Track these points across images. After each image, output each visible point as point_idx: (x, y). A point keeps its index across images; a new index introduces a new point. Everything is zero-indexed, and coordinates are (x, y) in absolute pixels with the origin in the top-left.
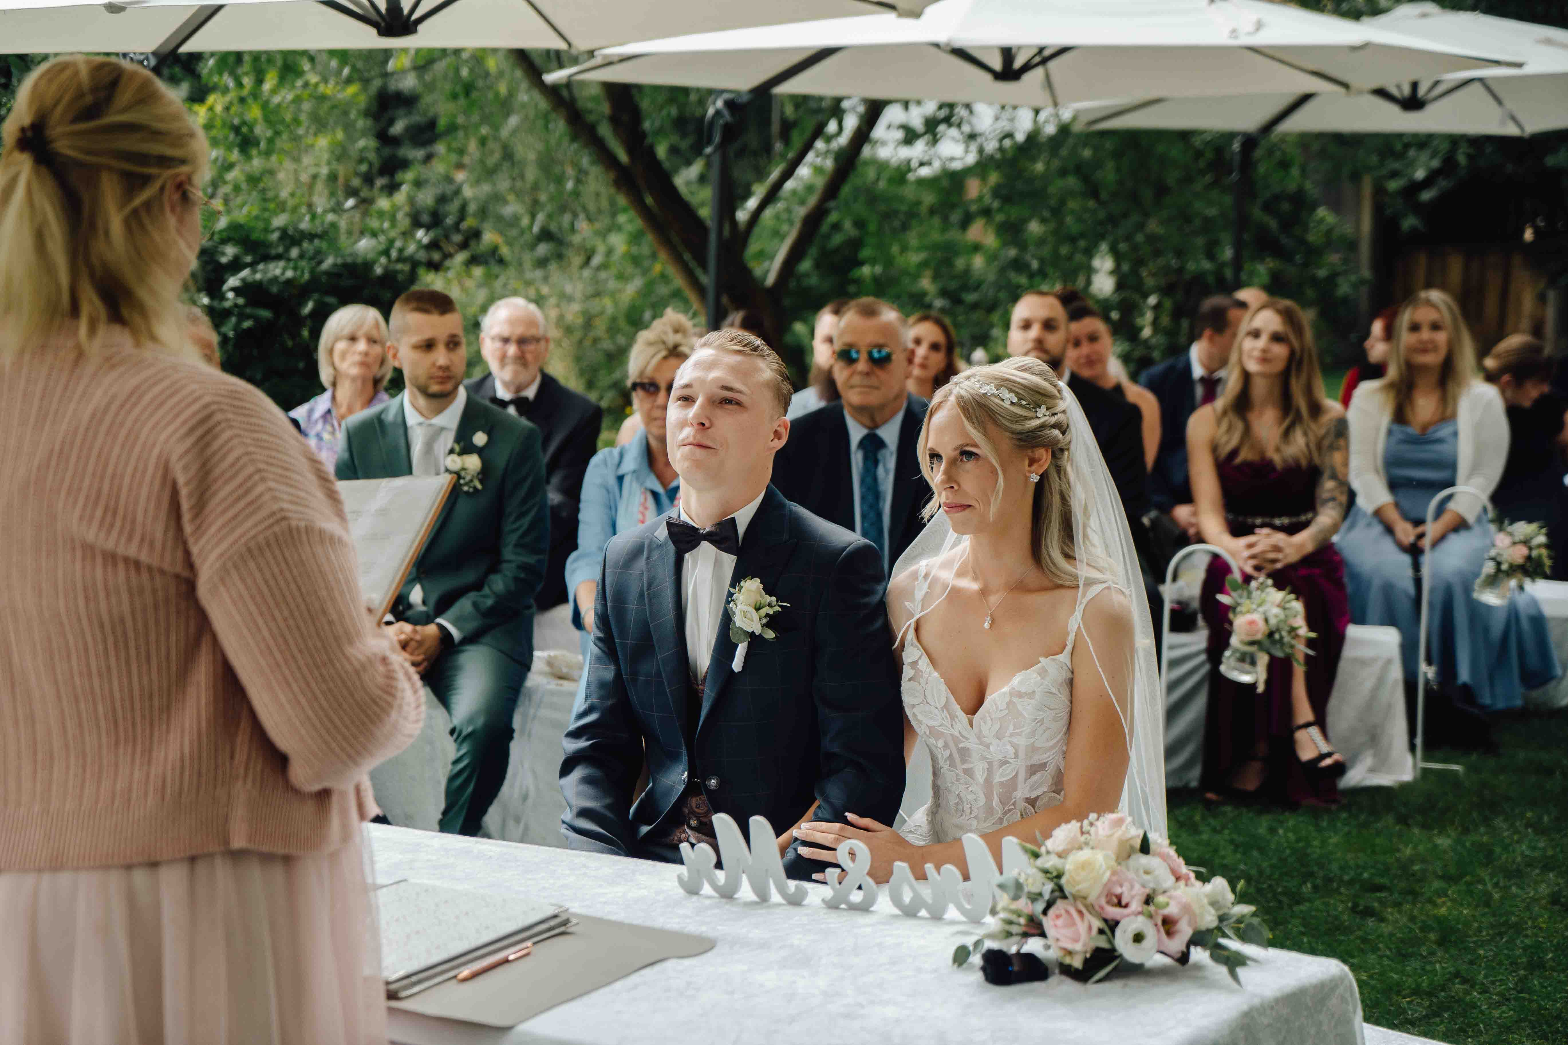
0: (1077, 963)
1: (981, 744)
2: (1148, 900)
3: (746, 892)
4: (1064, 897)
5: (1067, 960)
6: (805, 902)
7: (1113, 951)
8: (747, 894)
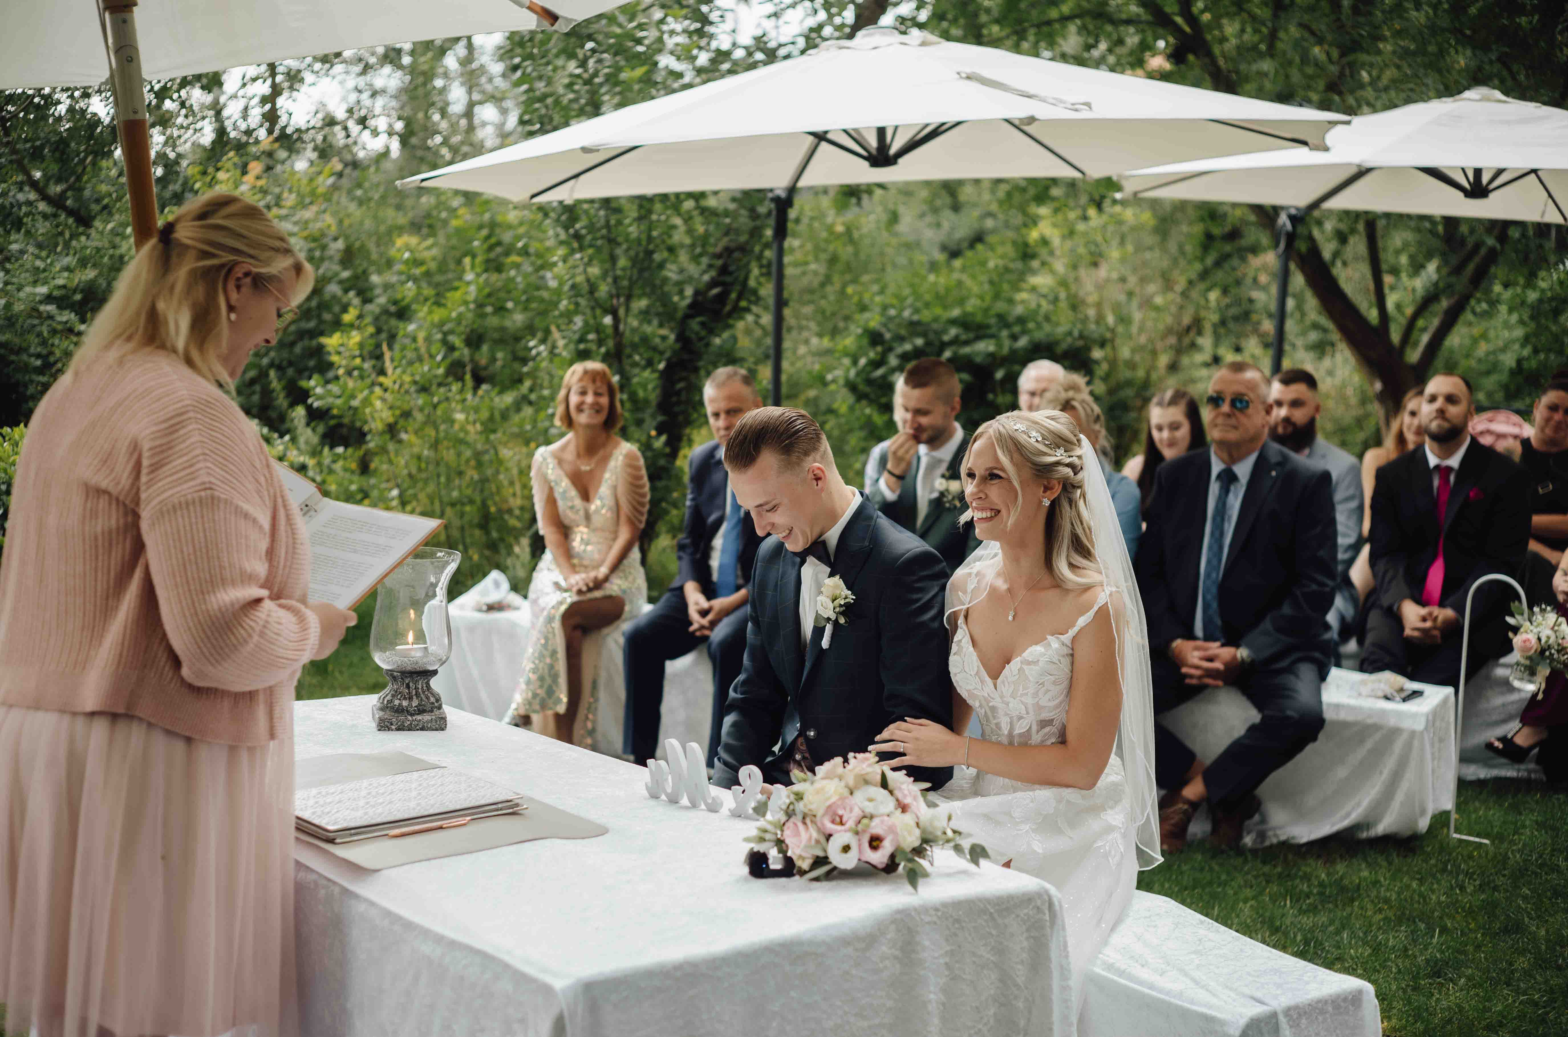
1: (1003, 702)
2: (861, 821)
5: (799, 863)
6: (721, 811)
7: (826, 858)
8: (685, 801)
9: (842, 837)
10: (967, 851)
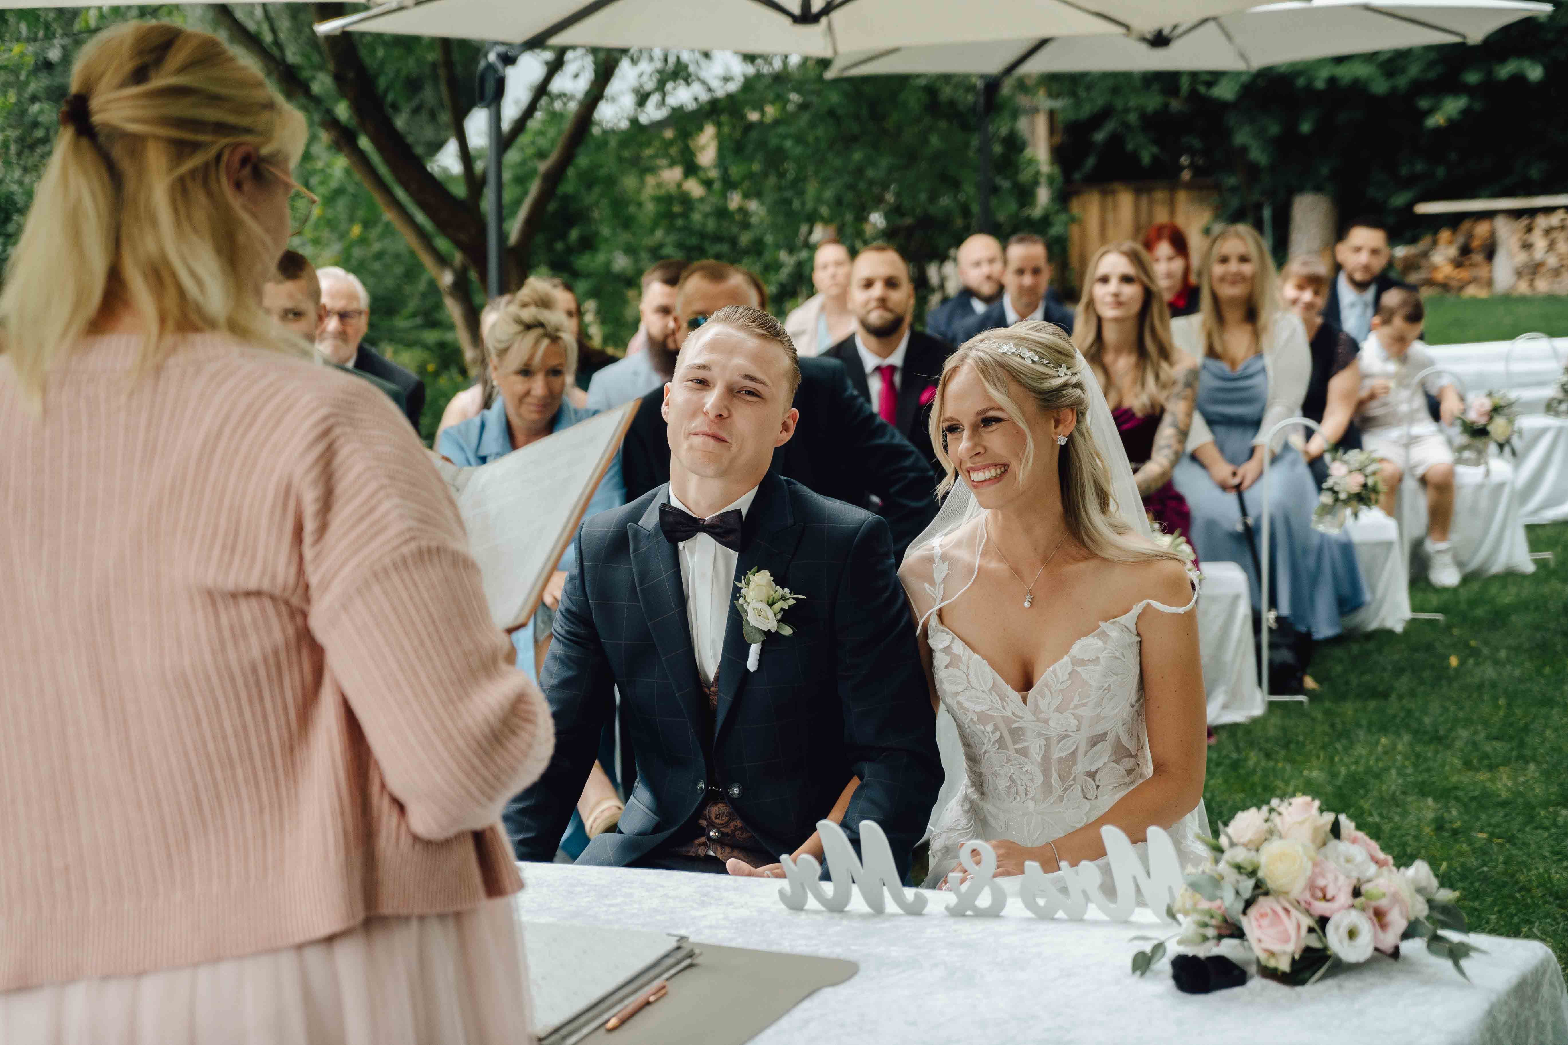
0: (1284, 965)
1: (1038, 720)
2: (1356, 893)
3: (857, 903)
4: (1267, 894)
5: (1272, 963)
6: (925, 911)
7: (1325, 950)
8: (860, 906)
9: (1341, 919)
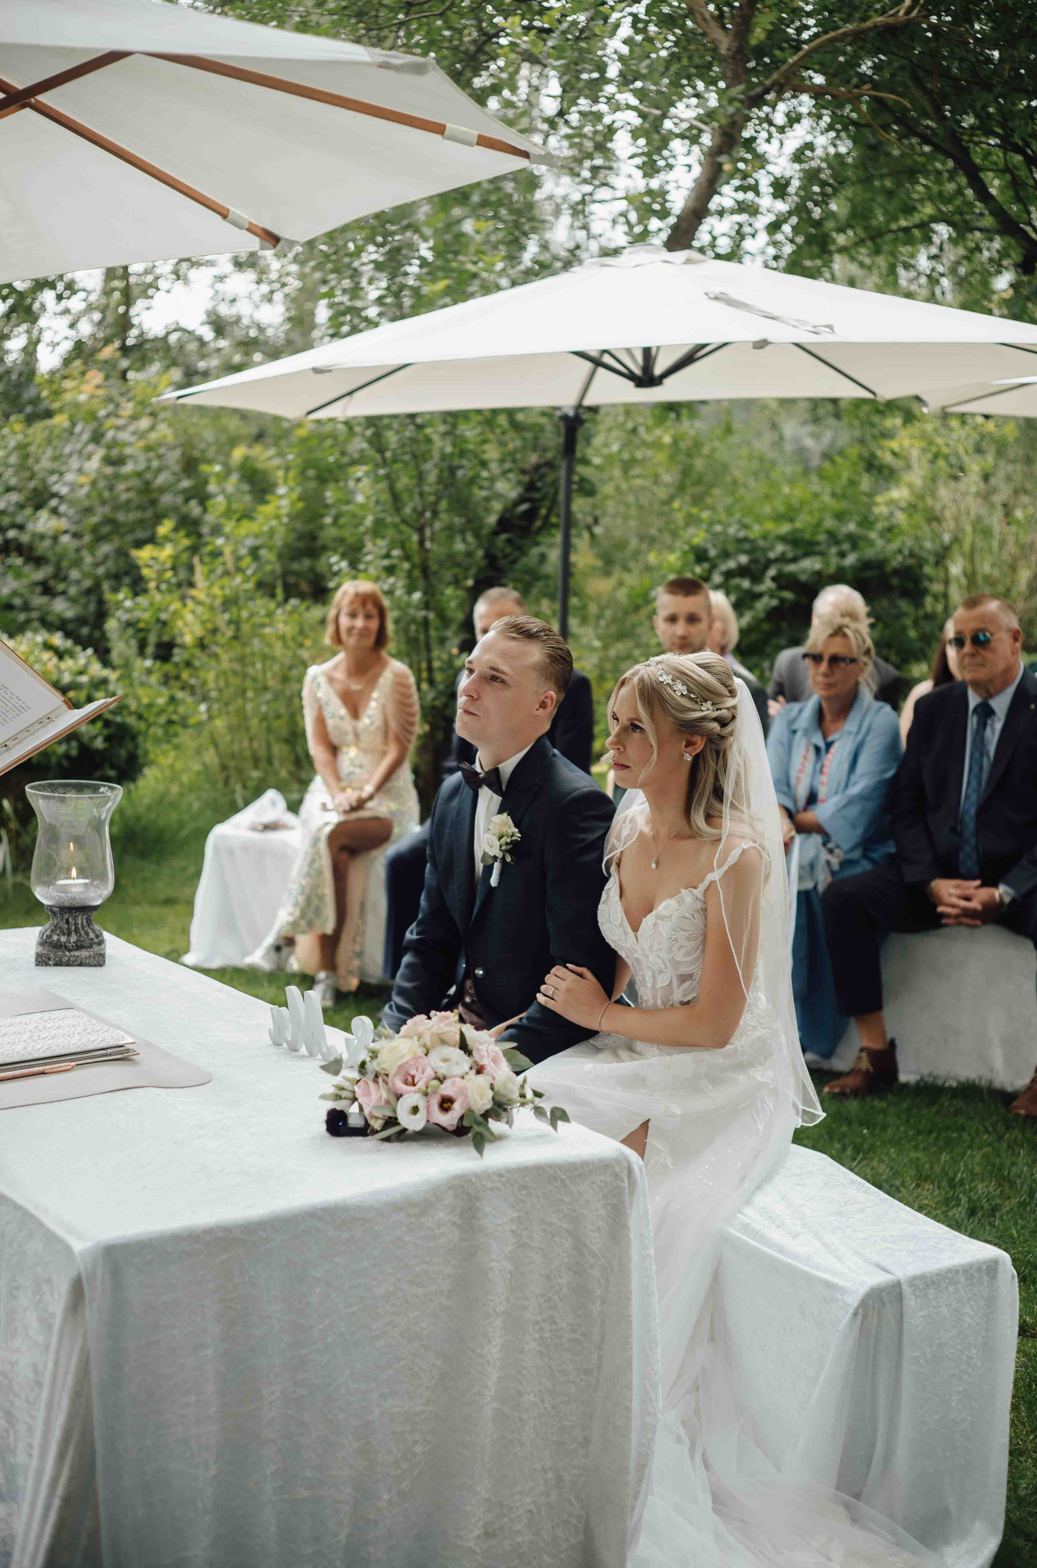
1: (644, 955)
5: (372, 1123)
7: (396, 1119)
8: (303, 1050)
9: (411, 1098)
10: (549, 1114)
